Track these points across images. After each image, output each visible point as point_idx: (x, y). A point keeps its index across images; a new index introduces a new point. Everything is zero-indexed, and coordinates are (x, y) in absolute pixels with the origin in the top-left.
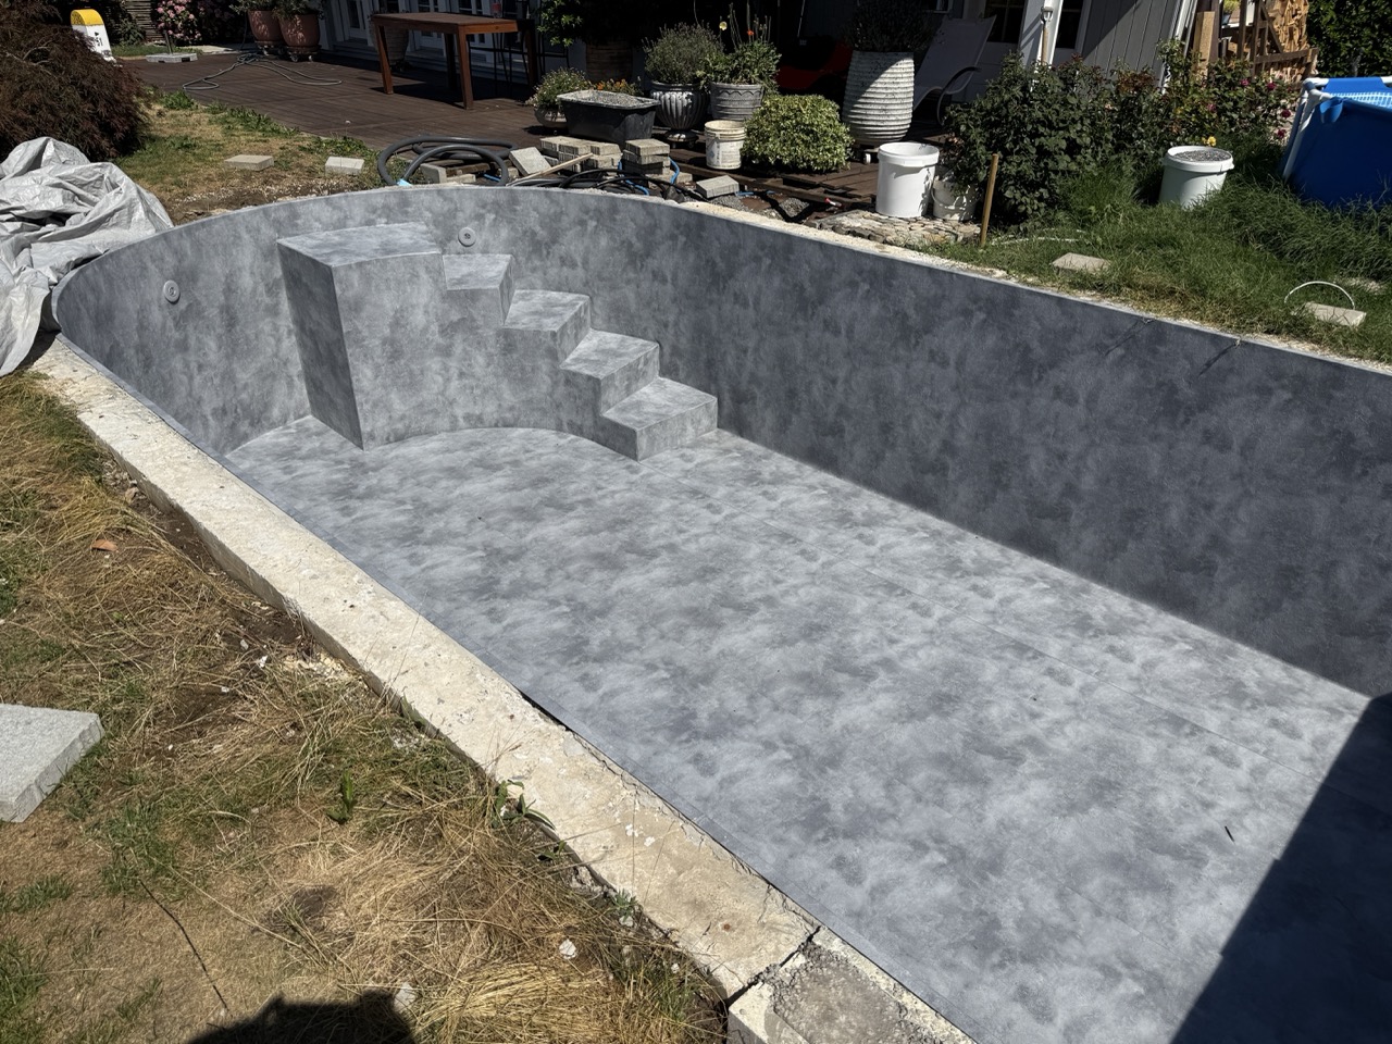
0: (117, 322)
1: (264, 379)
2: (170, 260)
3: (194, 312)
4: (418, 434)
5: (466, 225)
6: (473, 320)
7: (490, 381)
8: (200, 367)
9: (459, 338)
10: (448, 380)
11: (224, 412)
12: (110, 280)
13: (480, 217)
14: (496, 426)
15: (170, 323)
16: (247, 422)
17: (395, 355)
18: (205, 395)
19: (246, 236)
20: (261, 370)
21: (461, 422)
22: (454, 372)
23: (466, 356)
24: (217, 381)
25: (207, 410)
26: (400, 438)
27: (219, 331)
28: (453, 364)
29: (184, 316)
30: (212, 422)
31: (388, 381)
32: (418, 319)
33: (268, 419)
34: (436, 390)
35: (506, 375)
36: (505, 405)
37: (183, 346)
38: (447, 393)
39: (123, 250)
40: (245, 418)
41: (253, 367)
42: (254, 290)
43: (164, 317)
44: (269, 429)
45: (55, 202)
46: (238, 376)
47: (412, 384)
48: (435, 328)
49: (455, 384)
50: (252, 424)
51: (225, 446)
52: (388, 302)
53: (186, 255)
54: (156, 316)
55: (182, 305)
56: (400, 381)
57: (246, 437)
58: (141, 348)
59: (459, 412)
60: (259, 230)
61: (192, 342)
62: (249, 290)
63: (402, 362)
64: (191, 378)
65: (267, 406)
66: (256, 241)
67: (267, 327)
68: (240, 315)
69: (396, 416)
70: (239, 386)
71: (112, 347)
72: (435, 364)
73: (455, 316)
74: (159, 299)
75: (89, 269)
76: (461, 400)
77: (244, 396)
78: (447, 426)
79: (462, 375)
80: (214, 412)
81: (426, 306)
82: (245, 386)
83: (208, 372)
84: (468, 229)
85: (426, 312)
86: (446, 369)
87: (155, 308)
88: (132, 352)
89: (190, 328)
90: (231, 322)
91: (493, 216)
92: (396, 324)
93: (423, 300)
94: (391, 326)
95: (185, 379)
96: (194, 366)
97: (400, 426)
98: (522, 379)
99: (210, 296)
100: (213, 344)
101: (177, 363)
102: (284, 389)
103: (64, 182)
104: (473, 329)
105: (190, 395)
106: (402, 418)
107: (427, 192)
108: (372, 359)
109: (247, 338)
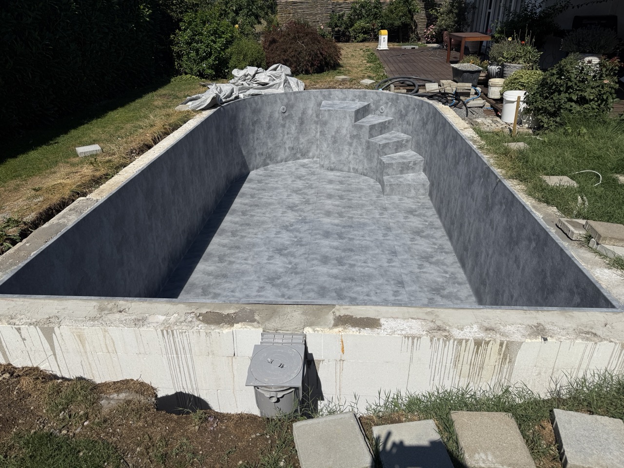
0: (261, 113)
1: (309, 143)
2: (286, 101)
3: (290, 117)
4: (336, 170)
5: (381, 105)
6: (360, 136)
7: (362, 157)
8: (288, 133)
9: (355, 140)
10: (350, 154)
11: (293, 149)
12: (263, 102)
13: (387, 103)
14: (361, 174)
15: (281, 118)
16: (300, 154)
17: (335, 142)
18: (287, 142)
19: (313, 98)
20: (308, 140)
21: (352, 170)
22: (352, 152)
23: (356, 148)
24: (292, 139)
25: (287, 146)
26: (332, 170)
27: (297, 124)
28: (352, 149)
29: (286, 117)
30: (287, 150)
31: (331, 150)
32: (344, 132)
33: (308, 155)
34: (345, 157)
35: (366, 157)
36: (365, 167)
37: (284, 126)
38: (349, 159)
39: (270, 95)
40: (300, 153)
41: (306, 138)
42: (312, 115)
43: (279, 116)
44: (307, 159)
45: (267, 81)
46: (301, 140)
47: (339, 153)
48: (348, 136)
49: (351, 156)
50: (302, 155)
51: (291, 159)
52: (336, 124)
53: (291, 100)
54: (276, 115)
55: (286, 114)
56: (335, 151)
57: (299, 159)
58: (268, 123)
59: (351, 166)
60: (317, 97)
61: (287, 125)
62: (310, 114)
63: (337, 145)
64: (284, 136)
65: (308, 152)
66: (316, 100)
67: (314, 128)
68: (305, 121)
69: (332, 162)
70: (300, 143)
71: (257, 119)
72: (346, 148)
73: (355, 133)
74: (279, 111)
75: (256, 98)
76: (353, 162)
77: (301, 146)
78: (347, 170)
79: (354, 153)
80: (289, 148)
81: (347, 128)
82: (302, 143)
83: (291, 136)
84: (383, 107)
85: (347, 130)
86: (350, 150)
87: (277, 113)
88: (265, 123)
89: (287, 121)
90: (302, 123)
91: (391, 103)
92: (337, 132)
93: (346, 125)
94: (335, 132)
95: (282, 135)
96: (286, 132)
97: (332, 165)
98: (370, 160)
99: (297, 113)
100: (294, 128)
101: (280, 130)
102: (315, 148)
103: (271, 76)
104: (359, 139)
105: (282, 140)
106: (334, 163)
107: (373, 92)
108: (327, 141)
109: (306, 129)
